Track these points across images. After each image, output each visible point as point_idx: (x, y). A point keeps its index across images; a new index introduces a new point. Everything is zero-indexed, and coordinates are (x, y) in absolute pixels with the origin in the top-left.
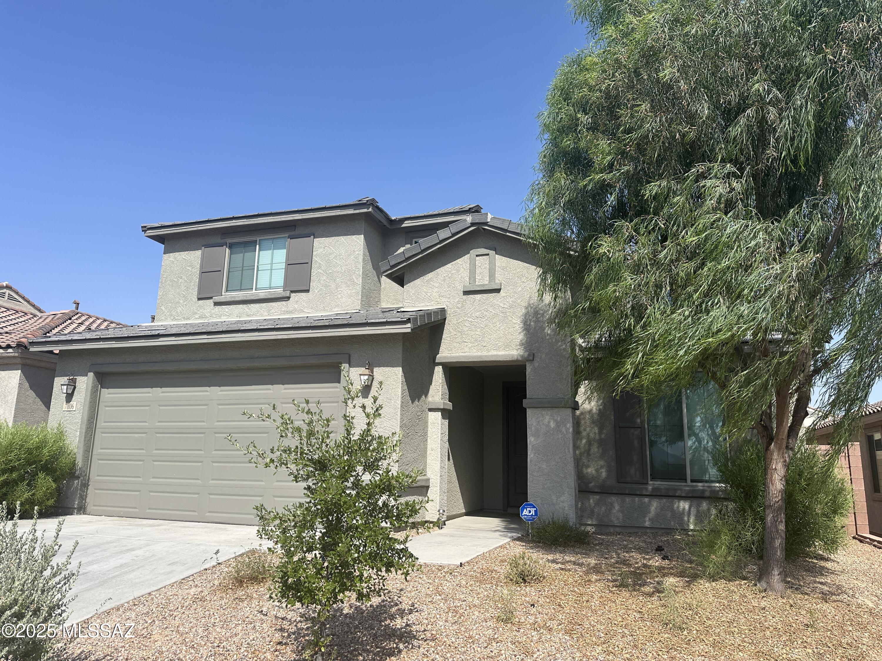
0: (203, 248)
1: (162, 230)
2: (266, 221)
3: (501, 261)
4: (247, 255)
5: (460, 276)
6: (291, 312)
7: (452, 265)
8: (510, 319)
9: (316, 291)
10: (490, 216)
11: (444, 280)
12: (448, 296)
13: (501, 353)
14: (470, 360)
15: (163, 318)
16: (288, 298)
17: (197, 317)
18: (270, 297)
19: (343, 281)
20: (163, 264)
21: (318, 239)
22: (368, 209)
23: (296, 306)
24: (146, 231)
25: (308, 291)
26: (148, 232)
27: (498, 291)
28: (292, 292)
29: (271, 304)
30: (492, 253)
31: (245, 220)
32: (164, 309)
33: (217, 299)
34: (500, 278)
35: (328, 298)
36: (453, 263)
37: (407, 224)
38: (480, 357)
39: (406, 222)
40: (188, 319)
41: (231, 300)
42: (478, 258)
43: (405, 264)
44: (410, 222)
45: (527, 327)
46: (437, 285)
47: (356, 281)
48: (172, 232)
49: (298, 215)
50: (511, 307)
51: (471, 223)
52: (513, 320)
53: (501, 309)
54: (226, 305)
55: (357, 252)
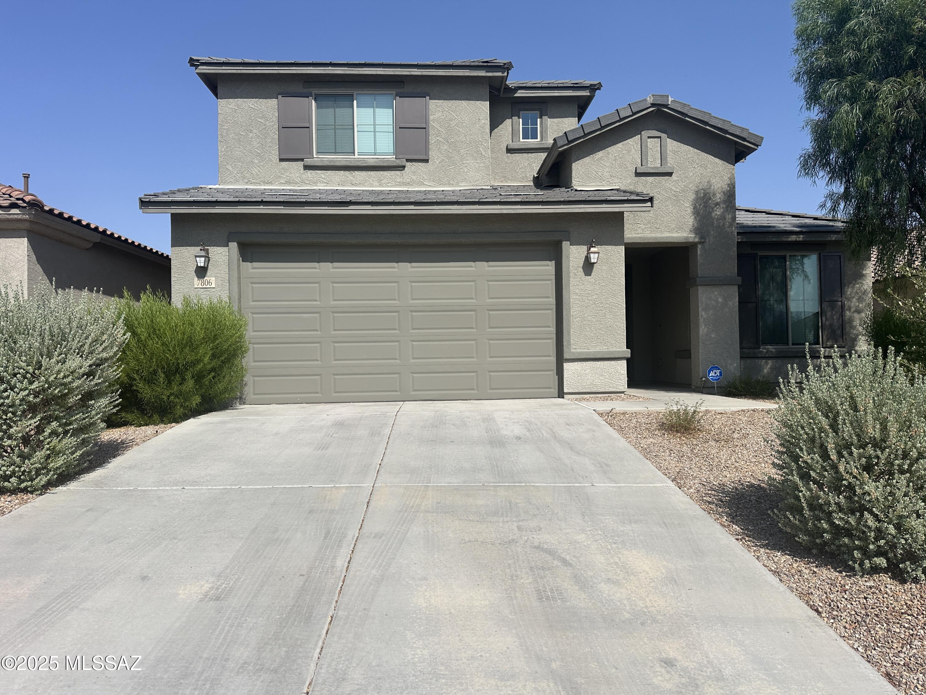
0: (280, 97)
1: (224, 68)
2: (374, 73)
3: (672, 145)
4: (340, 111)
5: (631, 157)
6: (408, 184)
7: (623, 145)
8: (682, 202)
9: (437, 162)
10: (670, 99)
11: (615, 160)
12: (620, 177)
13: (675, 235)
14: (646, 241)
15: (232, 180)
16: (404, 167)
17: (282, 181)
18: (382, 164)
19: (468, 152)
20: (219, 112)
21: (434, 101)
22: (503, 73)
23: (414, 177)
24: (198, 66)
25: (427, 161)
26: (200, 67)
27: (670, 174)
28: (408, 160)
29: (381, 172)
30: (664, 136)
31: (346, 69)
32: (231, 169)
33: (308, 162)
34: (671, 163)
35: (452, 170)
36: (624, 142)
37: (520, 94)
38: (656, 238)
39: (519, 91)
40: (270, 183)
41: (330, 164)
42: (649, 140)
43: (582, 140)
44: (524, 91)
45: (696, 212)
46: (608, 164)
47: (484, 153)
48: (239, 72)
49: (416, 70)
50: (683, 191)
51: (652, 104)
52: (685, 204)
53: (673, 193)
54: (321, 170)
55: (483, 121)
